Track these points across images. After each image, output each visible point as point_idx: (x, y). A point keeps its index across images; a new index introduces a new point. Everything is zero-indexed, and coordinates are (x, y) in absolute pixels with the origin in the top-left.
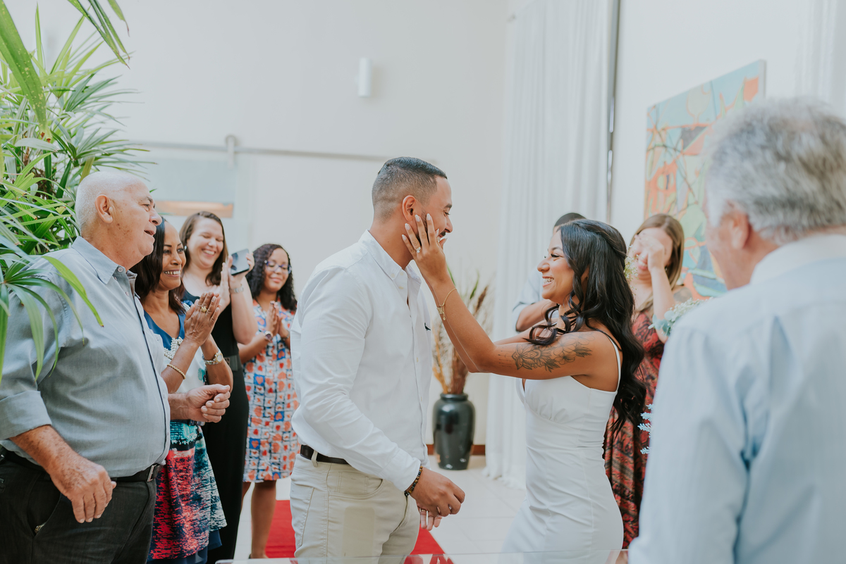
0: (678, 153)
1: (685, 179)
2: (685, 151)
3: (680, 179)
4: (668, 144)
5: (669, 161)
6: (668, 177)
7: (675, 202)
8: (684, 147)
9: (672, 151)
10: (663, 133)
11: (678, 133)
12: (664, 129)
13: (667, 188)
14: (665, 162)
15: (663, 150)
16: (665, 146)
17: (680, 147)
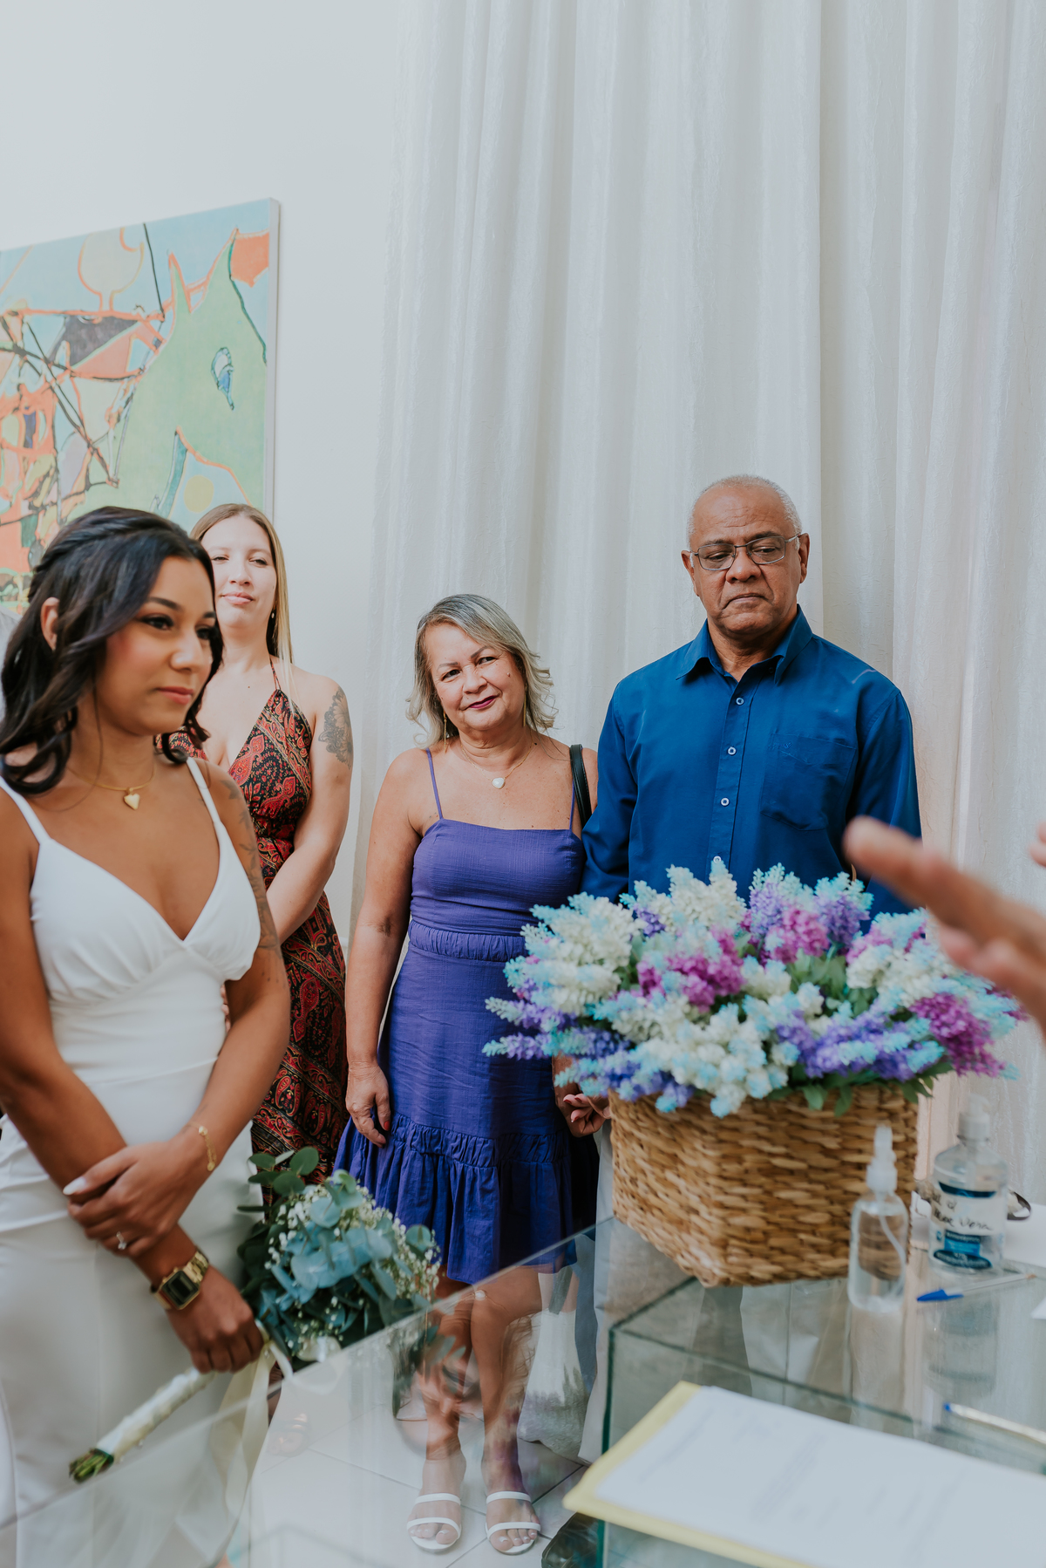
0: (56, 371)
1: (79, 426)
2: (74, 368)
3: (64, 428)
4: (30, 346)
5: (33, 384)
6: (31, 422)
7: (53, 474)
8: (74, 359)
9: (41, 365)
10: (13, 322)
11: (58, 326)
12: (15, 314)
13: (28, 444)
14: (19, 387)
15: (17, 359)
16: (21, 352)
17: (63, 356)
